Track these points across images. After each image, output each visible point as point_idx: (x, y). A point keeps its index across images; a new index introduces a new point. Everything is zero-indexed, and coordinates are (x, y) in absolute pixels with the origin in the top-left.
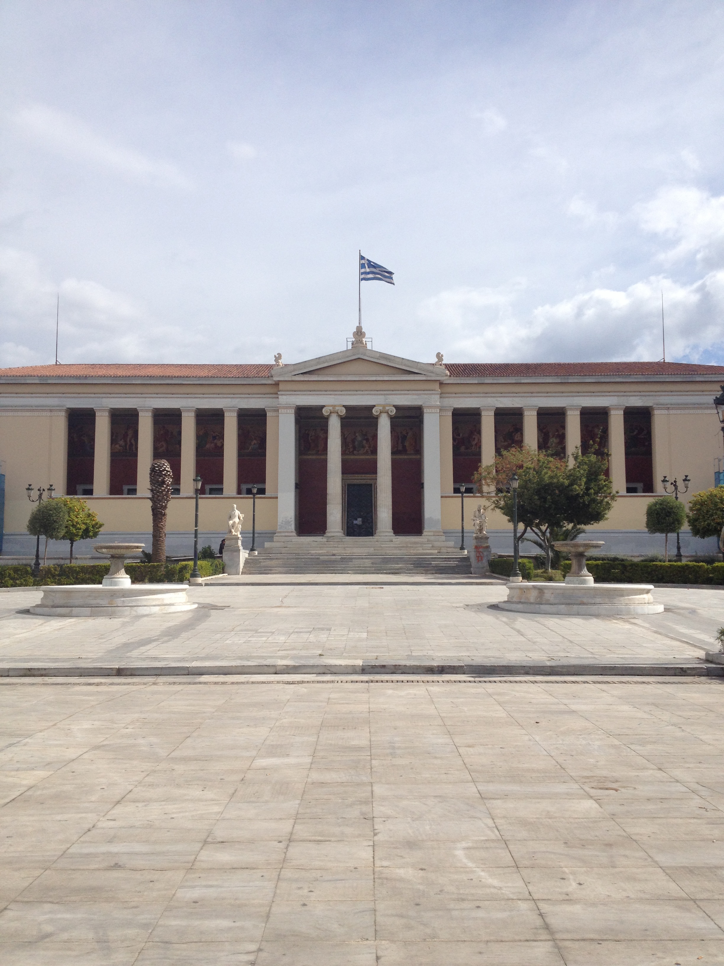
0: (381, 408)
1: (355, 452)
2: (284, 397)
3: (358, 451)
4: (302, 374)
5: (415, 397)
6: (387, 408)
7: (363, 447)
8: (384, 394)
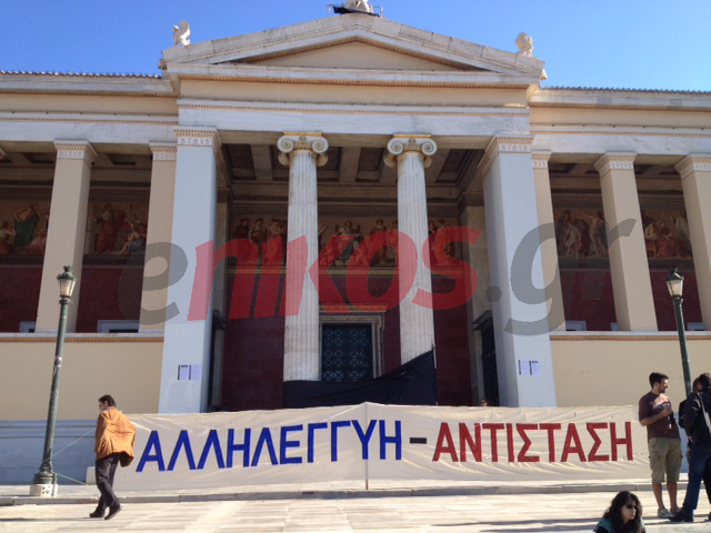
0: (406, 141)
1: (338, 263)
2: (192, 112)
3: (344, 261)
4: (232, 62)
5: (478, 119)
6: (419, 141)
7: (352, 252)
8: (412, 113)
